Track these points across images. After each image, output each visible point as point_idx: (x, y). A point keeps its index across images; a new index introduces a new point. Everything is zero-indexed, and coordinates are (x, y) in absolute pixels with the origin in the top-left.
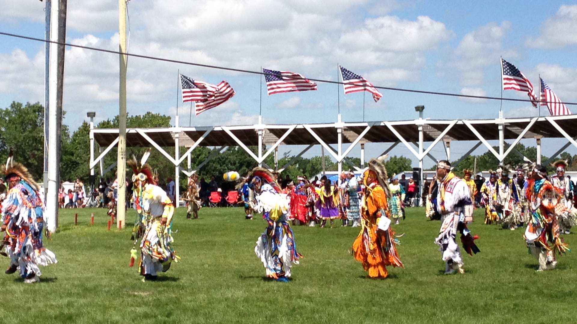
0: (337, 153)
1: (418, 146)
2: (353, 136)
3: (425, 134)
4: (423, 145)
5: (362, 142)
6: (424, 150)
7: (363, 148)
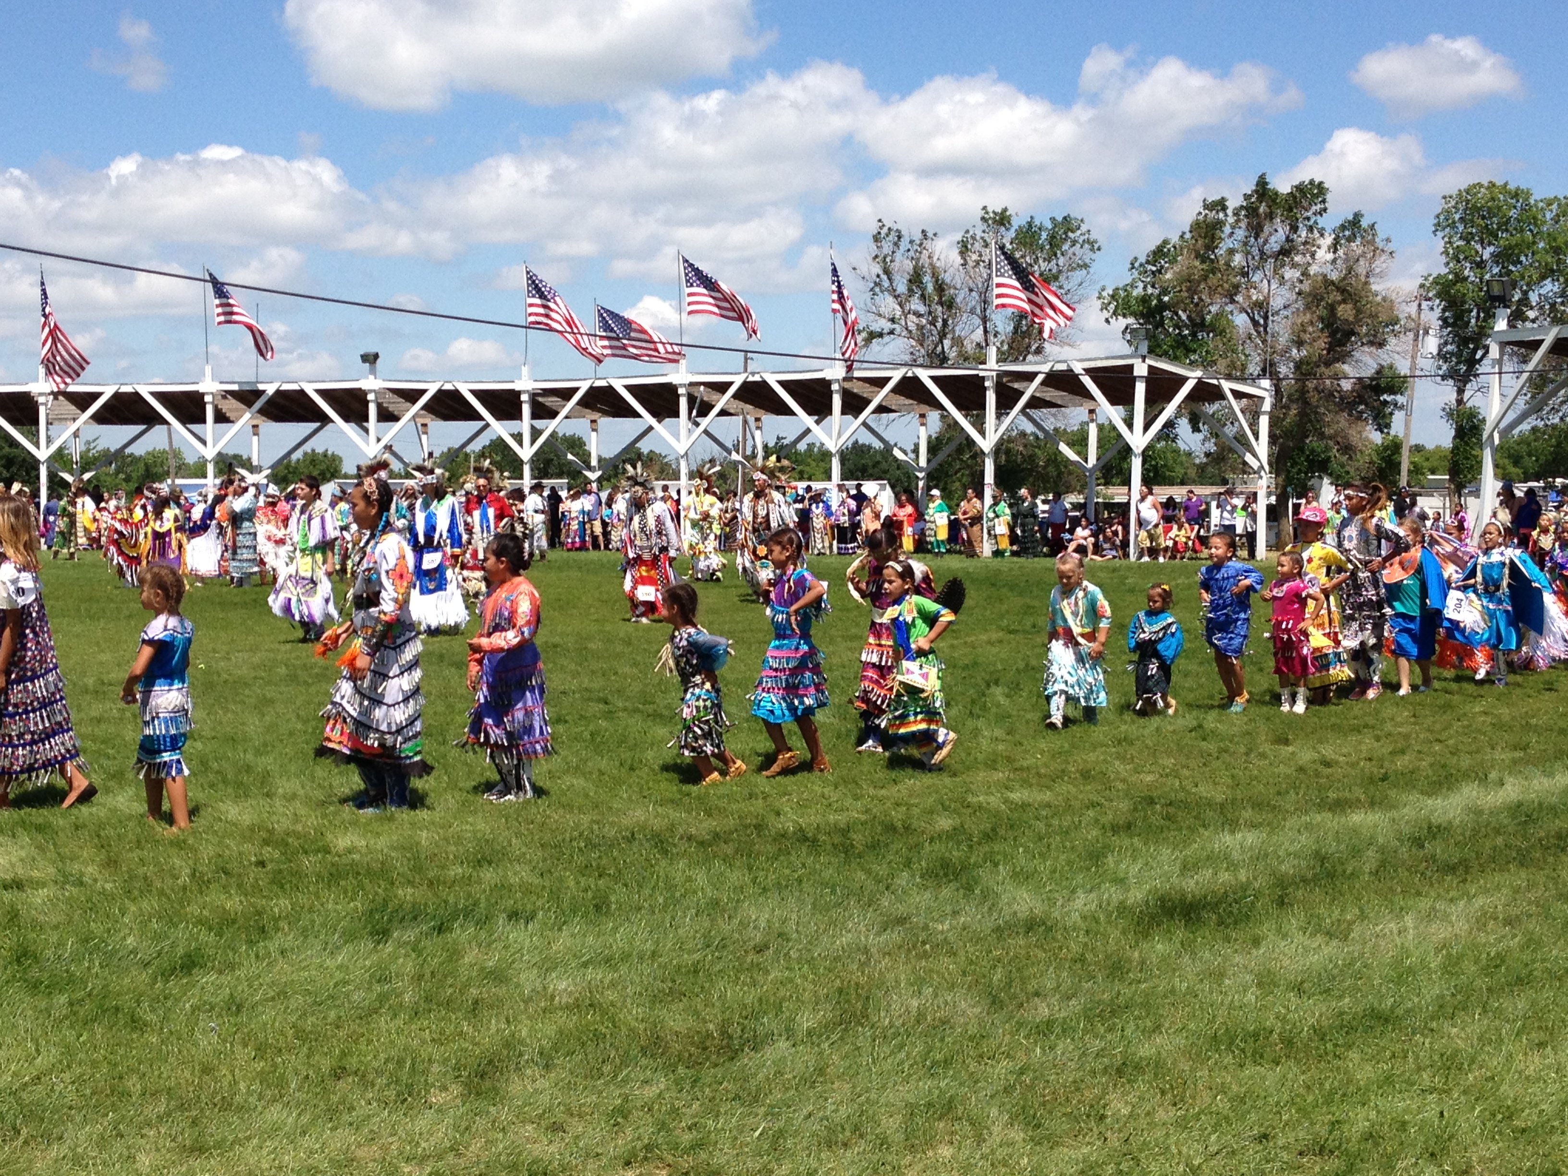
0: (204, 443)
1: (366, 431)
2: (237, 410)
3: (379, 406)
4: (377, 429)
5: (255, 422)
6: (379, 440)
7: (256, 434)
